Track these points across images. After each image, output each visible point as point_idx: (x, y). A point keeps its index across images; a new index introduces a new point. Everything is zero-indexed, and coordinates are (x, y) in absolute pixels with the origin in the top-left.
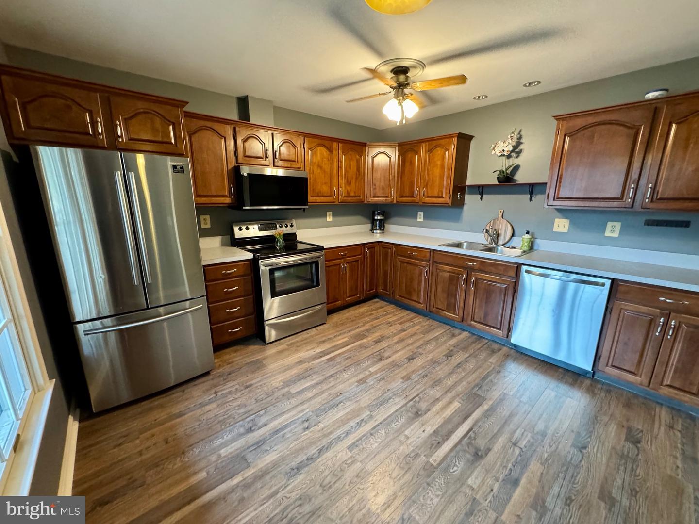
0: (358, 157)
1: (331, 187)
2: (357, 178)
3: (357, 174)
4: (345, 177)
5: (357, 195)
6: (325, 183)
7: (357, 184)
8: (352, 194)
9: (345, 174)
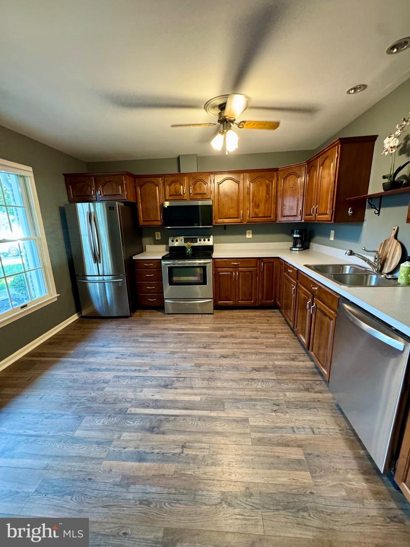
0: (267, 181)
1: (238, 211)
2: (266, 201)
3: (266, 197)
4: (253, 201)
5: (266, 215)
6: (232, 208)
7: (267, 206)
8: (261, 215)
9: (253, 199)
